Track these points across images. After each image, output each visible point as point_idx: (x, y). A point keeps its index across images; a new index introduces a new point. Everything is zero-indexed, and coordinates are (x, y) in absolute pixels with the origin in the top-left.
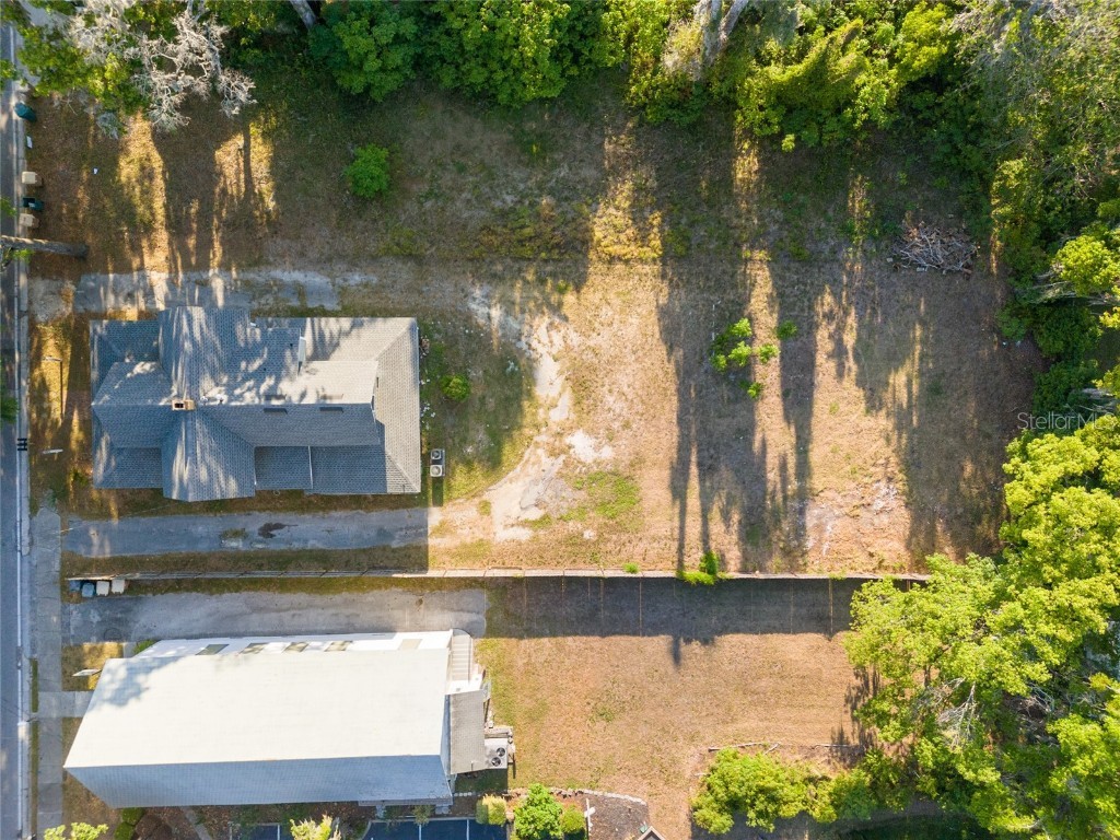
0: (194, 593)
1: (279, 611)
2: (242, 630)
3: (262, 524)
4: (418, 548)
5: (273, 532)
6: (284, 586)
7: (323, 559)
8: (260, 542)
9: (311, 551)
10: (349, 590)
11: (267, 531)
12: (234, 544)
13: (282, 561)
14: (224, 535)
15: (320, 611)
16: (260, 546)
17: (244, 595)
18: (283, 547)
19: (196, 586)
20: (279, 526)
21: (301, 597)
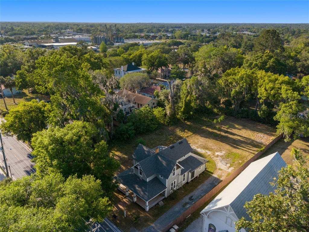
3: (188, 199)
5: (192, 198)
8: (192, 202)
12: (188, 206)
14: (184, 206)
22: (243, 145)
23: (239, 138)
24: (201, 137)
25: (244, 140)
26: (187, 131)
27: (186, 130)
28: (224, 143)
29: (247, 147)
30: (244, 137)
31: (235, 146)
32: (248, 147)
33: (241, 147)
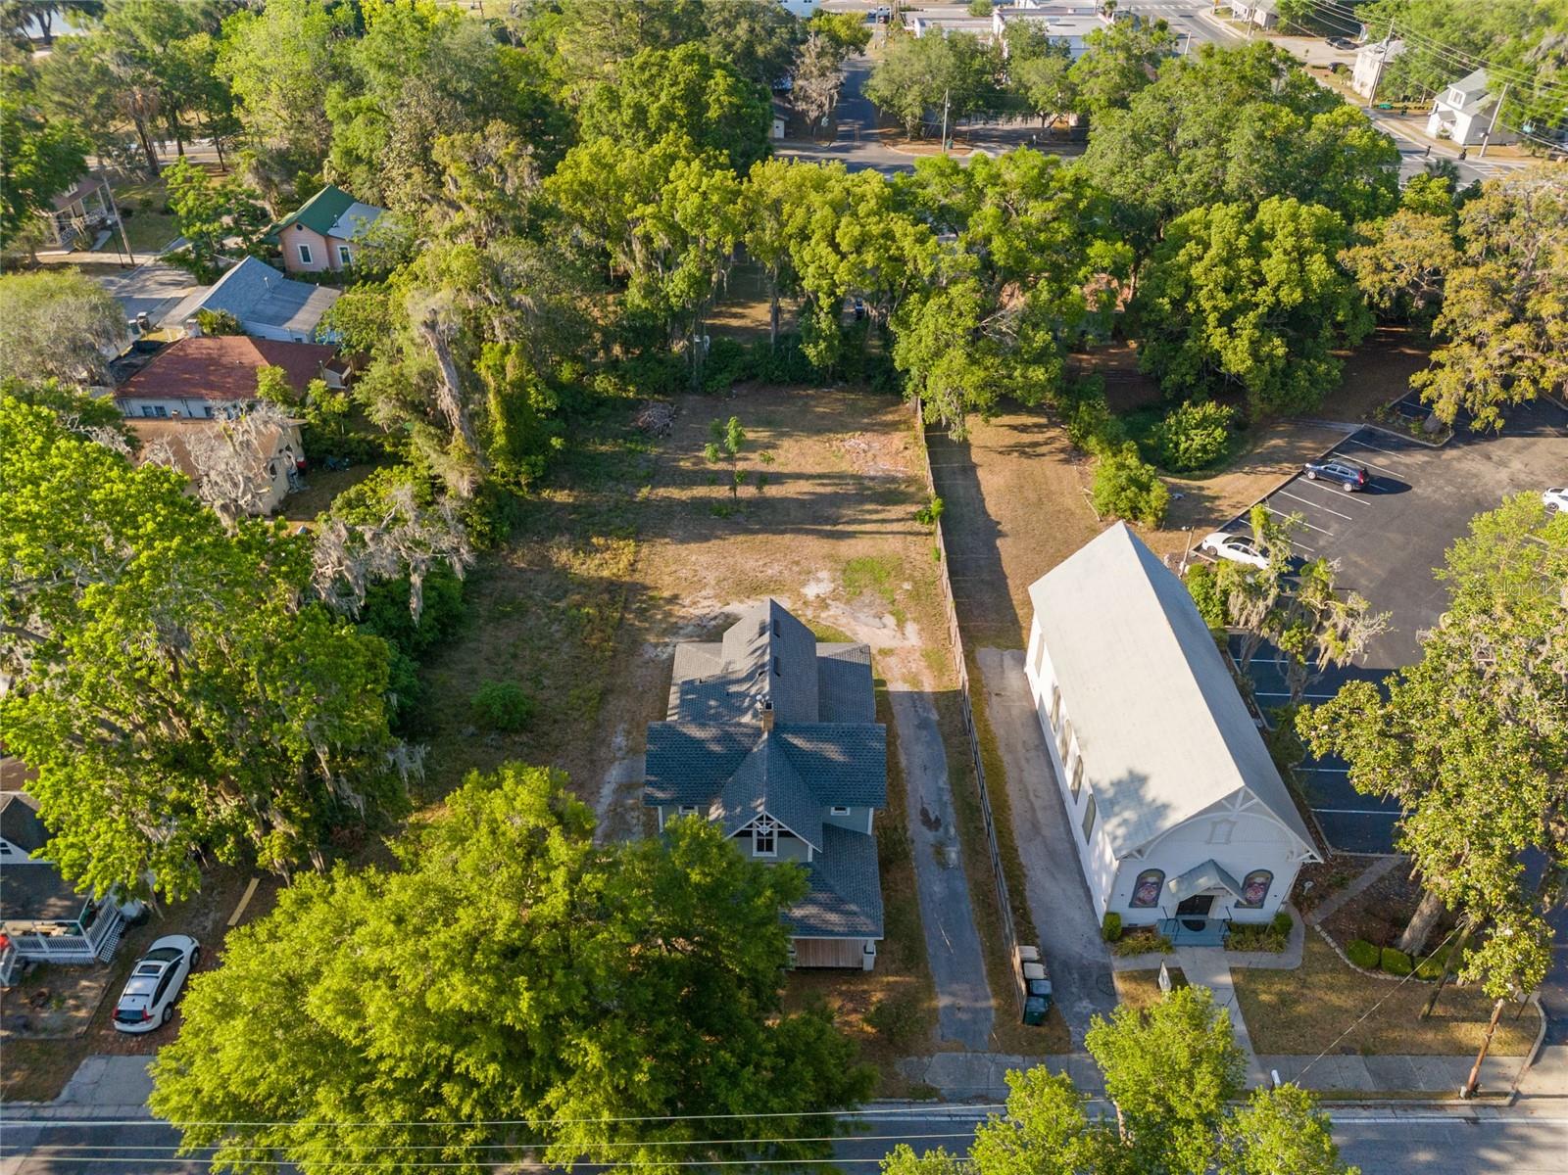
0: (1027, 894)
1: (1033, 810)
2: (1067, 845)
3: (924, 829)
4: (936, 700)
5: (933, 818)
6: (1001, 806)
7: (960, 773)
8: (947, 831)
9: (952, 785)
10: (995, 750)
11: (933, 824)
12: (953, 856)
13: (969, 810)
14: (943, 864)
15: (1025, 774)
16: (952, 831)
17: (1019, 843)
18: (950, 810)
19: (1017, 892)
20: (924, 813)
21: (1012, 790)
22: (848, 512)
23: (805, 487)
24: (682, 542)
25: (829, 490)
26: (602, 541)
27: (594, 540)
28: (783, 532)
29: (868, 517)
30: (820, 476)
31: (828, 528)
32: (870, 512)
33: (848, 523)
